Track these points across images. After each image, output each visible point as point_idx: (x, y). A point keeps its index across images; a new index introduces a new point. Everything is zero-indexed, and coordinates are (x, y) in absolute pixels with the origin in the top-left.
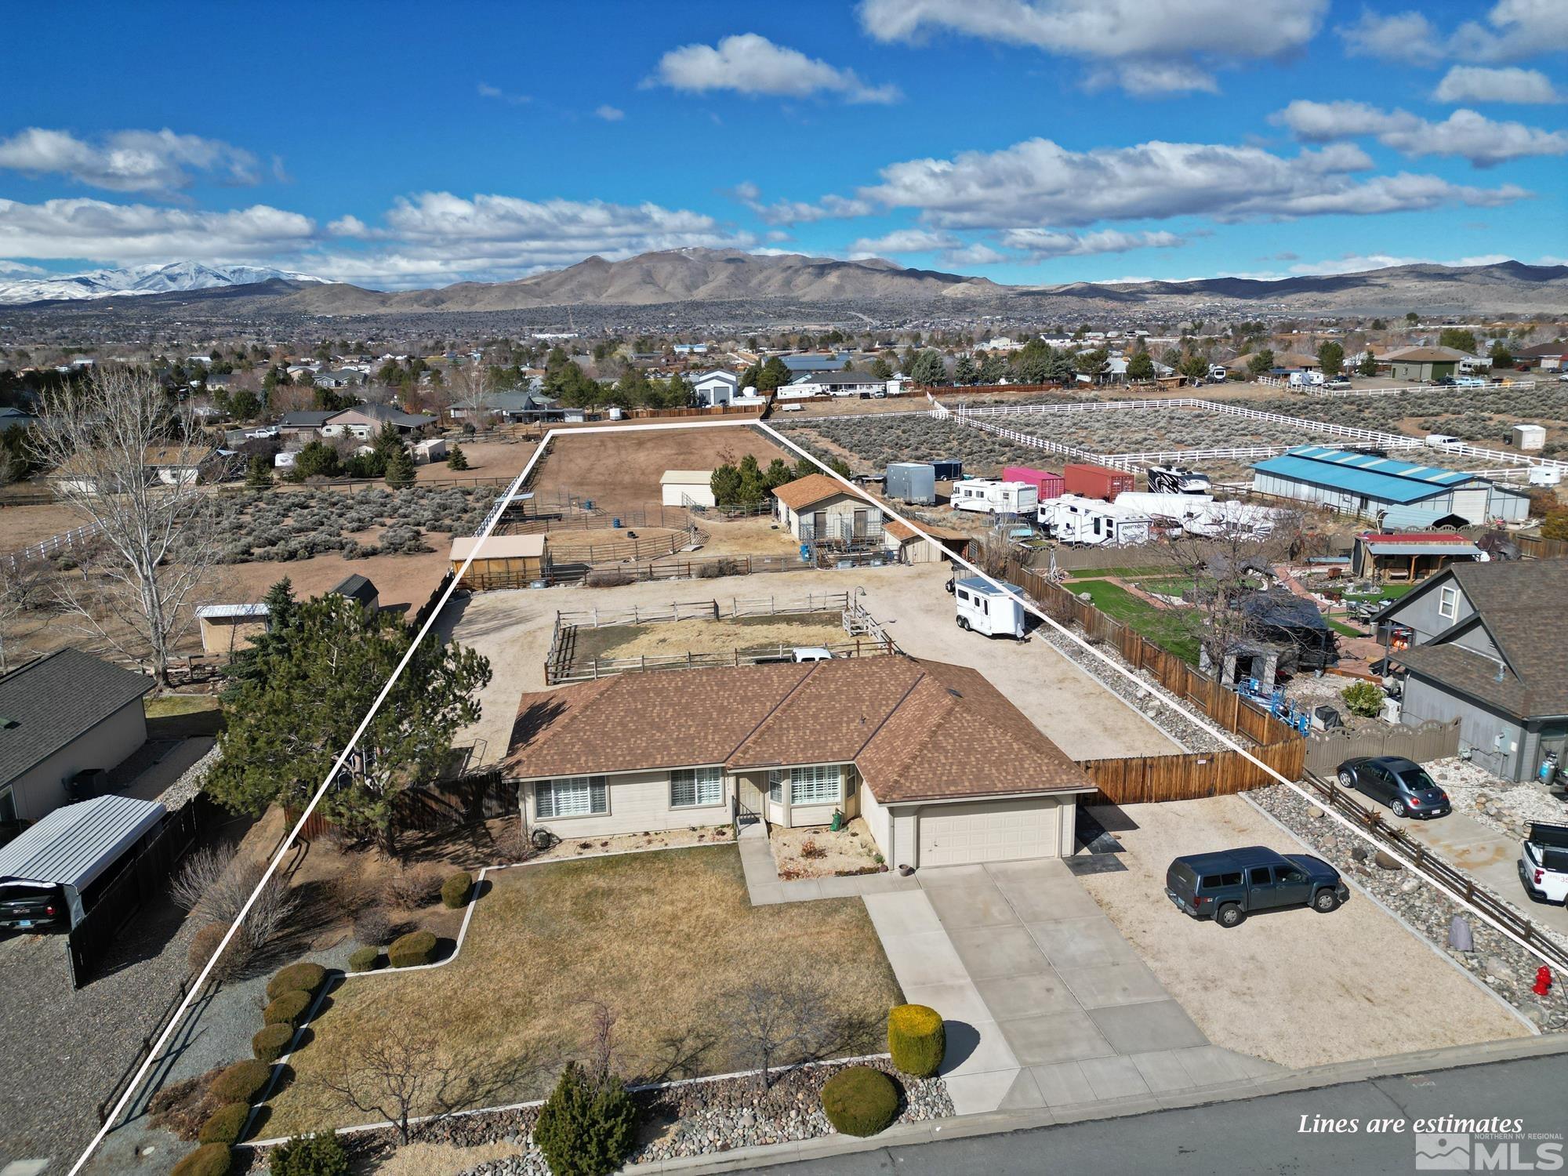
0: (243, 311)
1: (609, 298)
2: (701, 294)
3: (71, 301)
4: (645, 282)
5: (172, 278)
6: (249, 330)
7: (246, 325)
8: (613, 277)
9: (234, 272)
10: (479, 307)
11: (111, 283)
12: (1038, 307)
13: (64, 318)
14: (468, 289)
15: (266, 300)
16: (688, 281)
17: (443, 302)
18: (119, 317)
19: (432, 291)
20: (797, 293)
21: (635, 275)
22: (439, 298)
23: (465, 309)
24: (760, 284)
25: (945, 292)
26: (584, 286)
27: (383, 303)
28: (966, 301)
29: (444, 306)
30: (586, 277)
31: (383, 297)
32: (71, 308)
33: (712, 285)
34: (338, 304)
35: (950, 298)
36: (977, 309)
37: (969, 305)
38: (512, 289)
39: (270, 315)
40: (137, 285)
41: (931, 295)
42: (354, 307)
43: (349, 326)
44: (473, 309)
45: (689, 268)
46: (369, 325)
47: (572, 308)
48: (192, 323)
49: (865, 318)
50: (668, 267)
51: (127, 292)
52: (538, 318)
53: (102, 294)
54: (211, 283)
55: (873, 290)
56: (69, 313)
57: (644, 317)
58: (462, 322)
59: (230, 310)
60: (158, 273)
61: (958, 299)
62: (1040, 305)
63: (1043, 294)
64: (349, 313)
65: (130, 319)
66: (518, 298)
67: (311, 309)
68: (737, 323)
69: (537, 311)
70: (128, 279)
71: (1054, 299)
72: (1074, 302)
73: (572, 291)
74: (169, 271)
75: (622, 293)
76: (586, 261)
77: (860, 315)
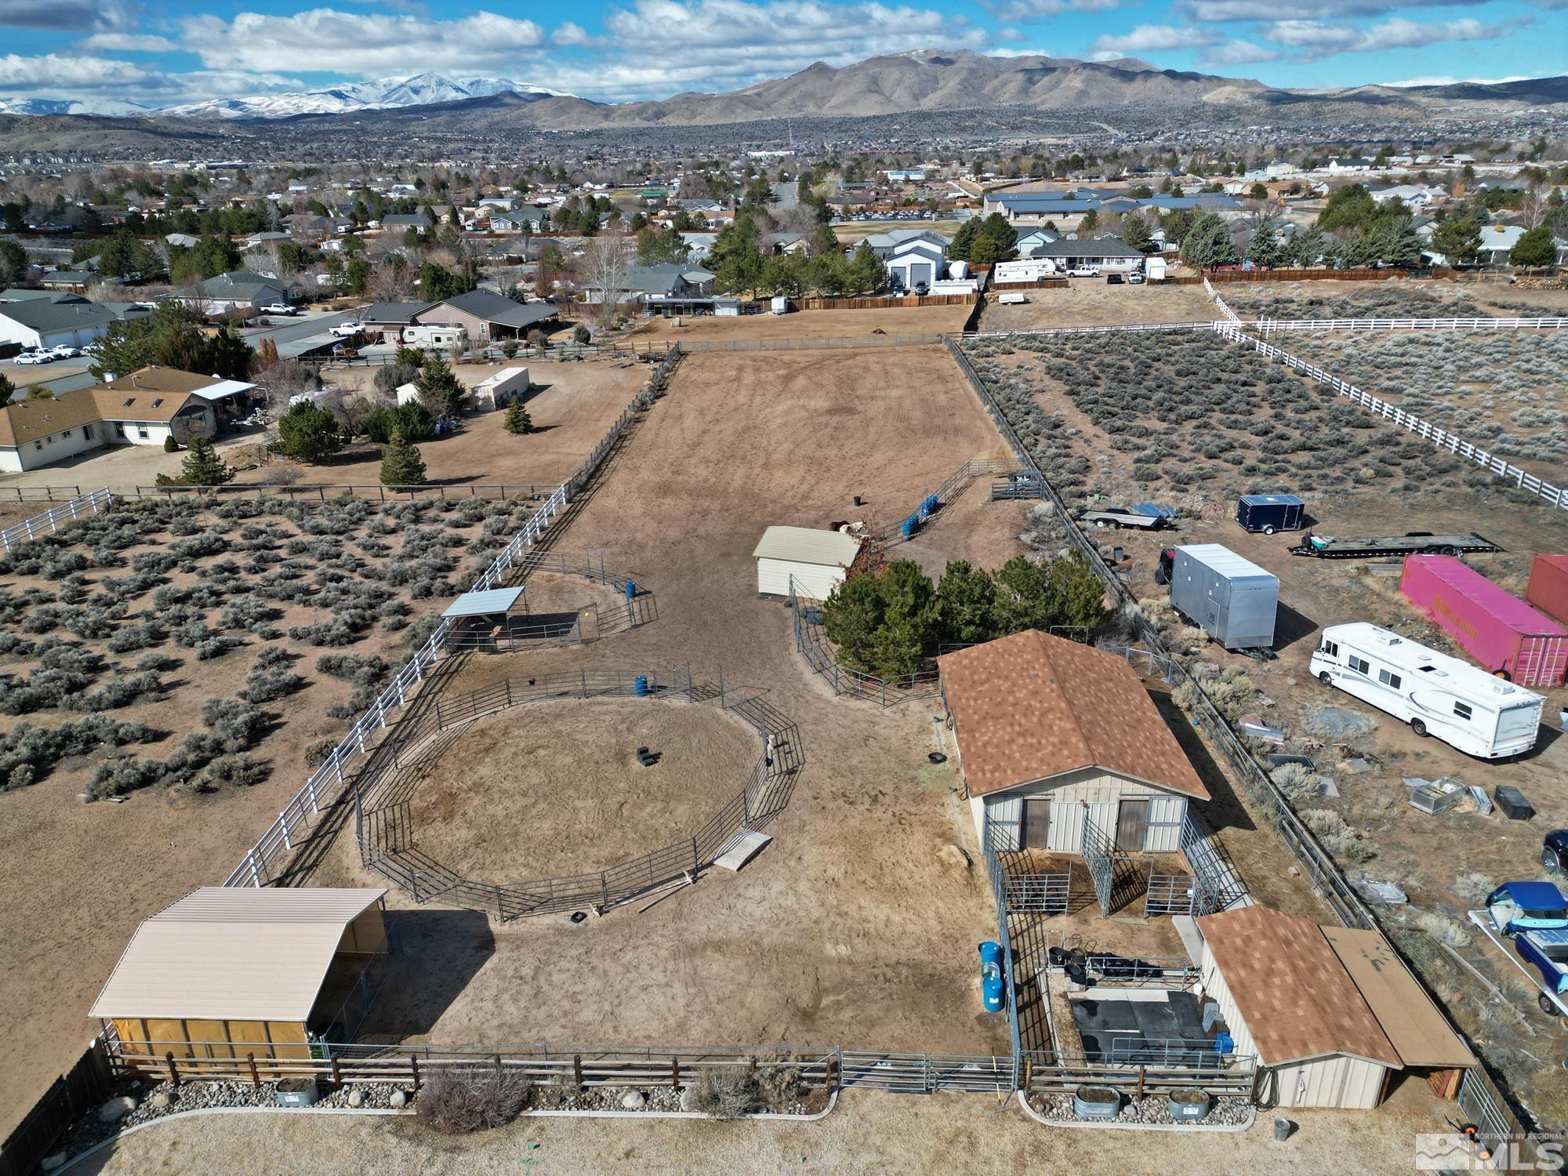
0: (477, 125)
1: (830, 110)
2: (928, 103)
3: (327, 114)
4: (871, 91)
5: (416, 91)
6: (480, 147)
7: (477, 142)
8: (837, 85)
9: (472, 84)
10: (699, 121)
11: (361, 96)
12: (1316, 114)
13: (316, 133)
14: (690, 101)
15: (497, 114)
16: (916, 89)
17: (664, 115)
18: (364, 131)
19: (653, 103)
20: (1033, 101)
21: (860, 82)
22: (660, 111)
23: (685, 123)
24: (995, 90)
25: (1206, 98)
26: (807, 96)
27: (607, 117)
28: (1230, 108)
29: (664, 120)
30: (811, 85)
31: (604, 109)
32: (325, 121)
33: (940, 93)
34: (562, 118)
35: (1211, 105)
36: (1242, 117)
37: (1233, 112)
38: (733, 101)
39: (501, 130)
40: (385, 97)
41: (1188, 101)
42: (579, 122)
43: (572, 143)
44: (694, 122)
45: (918, 75)
46: (591, 141)
47: (793, 120)
48: (428, 138)
49: (1111, 130)
50: (896, 73)
51: (374, 106)
52: (758, 133)
53: (354, 107)
54: (452, 95)
55: (1121, 95)
56: (321, 127)
57: (866, 130)
58: (682, 138)
59: (465, 125)
60: (402, 86)
61: (1221, 106)
62: (1318, 113)
63: (1323, 99)
64: (573, 127)
65: (374, 134)
66: (739, 111)
67: (538, 124)
68: (965, 136)
69: (756, 124)
70: (376, 92)
71: (1337, 106)
72: (1360, 110)
73: (794, 102)
74: (413, 84)
75: (846, 103)
76: (810, 68)
77: (1105, 126)
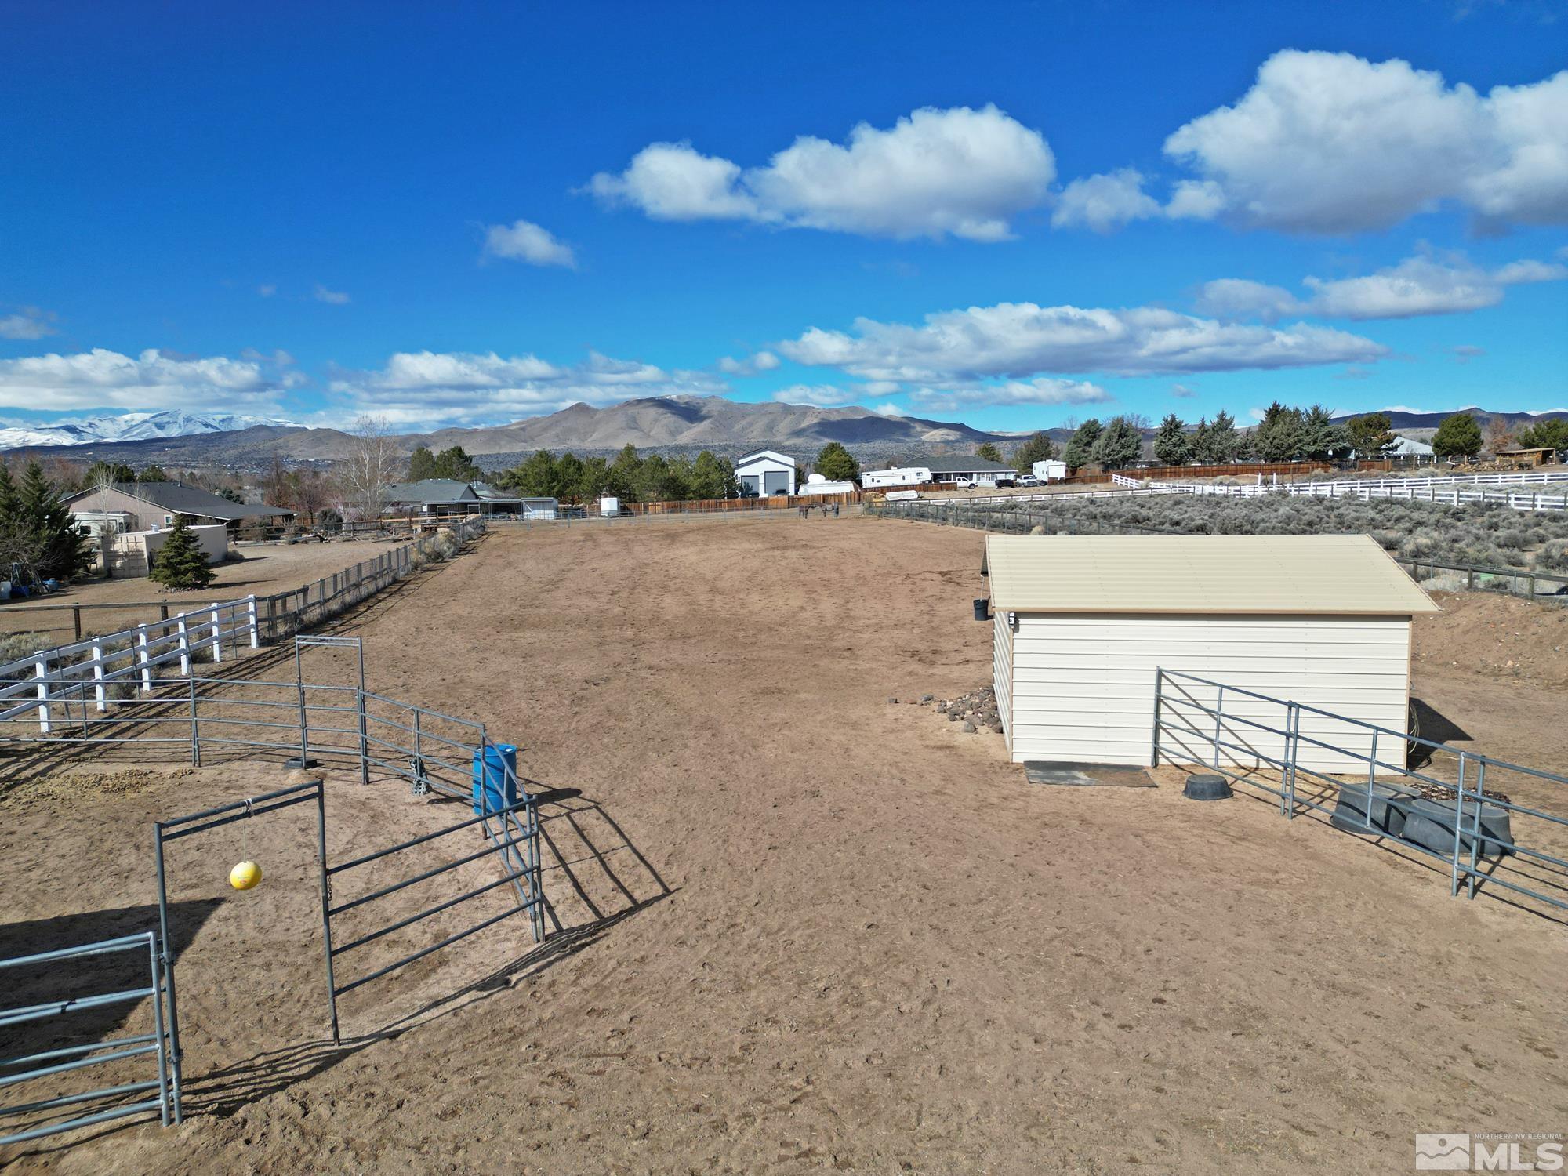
0: (225, 455)
1: (594, 442)
2: (684, 439)
3: (56, 447)
4: (630, 428)
5: (159, 426)
8: (598, 423)
9: (223, 421)
11: (98, 431)
15: (249, 445)
16: (672, 427)
19: (417, 435)
21: (620, 420)
22: (425, 442)
24: (744, 429)
26: (569, 431)
30: (572, 422)
32: (53, 453)
33: (694, 431)
34: (322, 449)
38: (497, 434)
39: (252, 459)
40: (125, 432)
42: (337, 452)
50: (652, 412)
53: (88, 440)
54: (200, 430)
59: (212, 455)
60: (145, 422)
64: (331, 456)
66: (502, 443)
67: (293, 454)
73: (557, 436)
74: (157, 420)
75: (607, 437)
76: (572, 408)
